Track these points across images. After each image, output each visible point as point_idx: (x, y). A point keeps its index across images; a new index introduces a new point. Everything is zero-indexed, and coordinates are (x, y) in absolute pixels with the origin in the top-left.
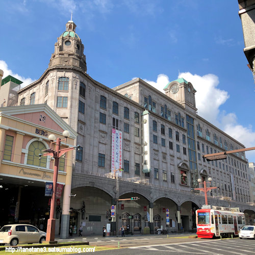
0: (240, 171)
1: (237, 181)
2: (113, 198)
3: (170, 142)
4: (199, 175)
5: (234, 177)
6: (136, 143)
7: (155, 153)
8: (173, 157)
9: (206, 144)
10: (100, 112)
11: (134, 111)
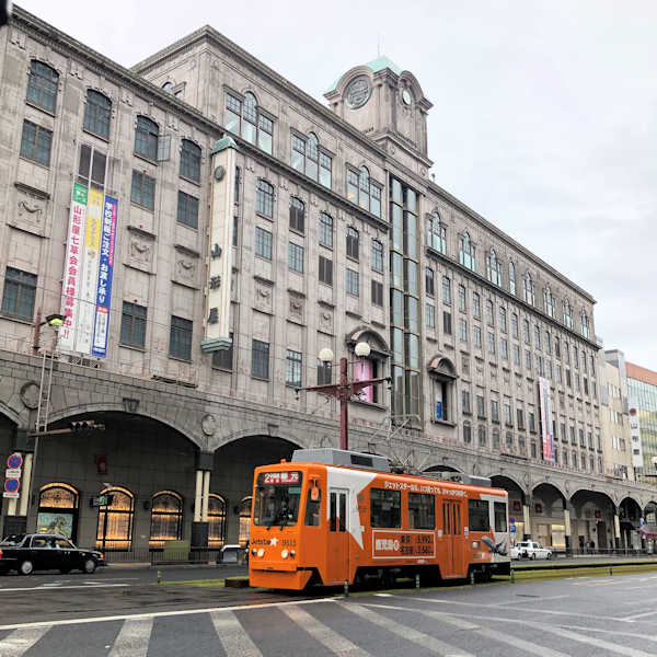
0: (574, 371)
1: (562, 403)
2: (20, 426)
3: (322, 259)
4: (425, 374)
5: (553, 389)
6: (180, 249)
7: (258, 291)
8: (332, 307)
9: (457, 279)
10: (25, 121)
11: (181, 133)
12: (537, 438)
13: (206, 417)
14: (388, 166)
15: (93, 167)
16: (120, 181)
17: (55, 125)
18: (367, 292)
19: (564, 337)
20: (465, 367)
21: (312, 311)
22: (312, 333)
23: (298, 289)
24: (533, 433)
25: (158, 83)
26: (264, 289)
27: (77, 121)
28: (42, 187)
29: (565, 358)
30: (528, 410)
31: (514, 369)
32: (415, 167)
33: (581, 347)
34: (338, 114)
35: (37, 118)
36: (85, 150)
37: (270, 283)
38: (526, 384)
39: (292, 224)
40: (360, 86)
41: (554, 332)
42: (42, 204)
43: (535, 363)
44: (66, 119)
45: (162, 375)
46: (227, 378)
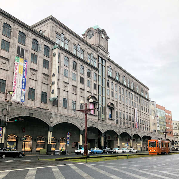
0: (143, 106)
1: (140, 114)
2: (2, 120)
3: (81, 77)
4: (107, 107)
5: (138, 111)
6: (44, 74)
7: (64, 85)
8: (84, 90)
9: (115, 83)
10: (2, 39)
11: (44, 44)
12: (134, 123)
13: (51, 118)
14: (98, 54)
15: (21, 52)
16: (28, 56)
17: (10, 41)
18: (92, 86)
19: (141, 98)
20: (117, 105)
21: (78, 91)
22: (78, 96)
23: (75, 85)
24: (133, 122)
25: (38, 30)
26: (66, 85)
27: (16, 40)
28: (7, 57)
29: (141, 103)
30: (132, 116)
31: (129, 106)
32: (105, 54)
33: (145, 100)
34: (85, 40)
35: (5, 39)
36: (19, 48)
37: (68, 83)
38: (131, 109)
39: (73, 68)
40: (91, 33)
41: (139, 97)
42: (7, 62)
43: (134, 104)
44: (13, 39)
45: (39, 107)
46: (56, 108)
